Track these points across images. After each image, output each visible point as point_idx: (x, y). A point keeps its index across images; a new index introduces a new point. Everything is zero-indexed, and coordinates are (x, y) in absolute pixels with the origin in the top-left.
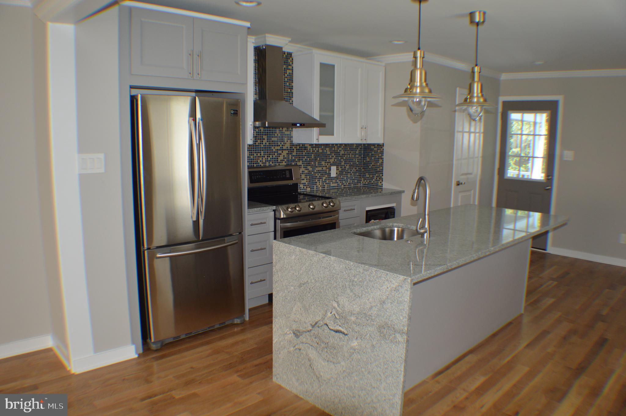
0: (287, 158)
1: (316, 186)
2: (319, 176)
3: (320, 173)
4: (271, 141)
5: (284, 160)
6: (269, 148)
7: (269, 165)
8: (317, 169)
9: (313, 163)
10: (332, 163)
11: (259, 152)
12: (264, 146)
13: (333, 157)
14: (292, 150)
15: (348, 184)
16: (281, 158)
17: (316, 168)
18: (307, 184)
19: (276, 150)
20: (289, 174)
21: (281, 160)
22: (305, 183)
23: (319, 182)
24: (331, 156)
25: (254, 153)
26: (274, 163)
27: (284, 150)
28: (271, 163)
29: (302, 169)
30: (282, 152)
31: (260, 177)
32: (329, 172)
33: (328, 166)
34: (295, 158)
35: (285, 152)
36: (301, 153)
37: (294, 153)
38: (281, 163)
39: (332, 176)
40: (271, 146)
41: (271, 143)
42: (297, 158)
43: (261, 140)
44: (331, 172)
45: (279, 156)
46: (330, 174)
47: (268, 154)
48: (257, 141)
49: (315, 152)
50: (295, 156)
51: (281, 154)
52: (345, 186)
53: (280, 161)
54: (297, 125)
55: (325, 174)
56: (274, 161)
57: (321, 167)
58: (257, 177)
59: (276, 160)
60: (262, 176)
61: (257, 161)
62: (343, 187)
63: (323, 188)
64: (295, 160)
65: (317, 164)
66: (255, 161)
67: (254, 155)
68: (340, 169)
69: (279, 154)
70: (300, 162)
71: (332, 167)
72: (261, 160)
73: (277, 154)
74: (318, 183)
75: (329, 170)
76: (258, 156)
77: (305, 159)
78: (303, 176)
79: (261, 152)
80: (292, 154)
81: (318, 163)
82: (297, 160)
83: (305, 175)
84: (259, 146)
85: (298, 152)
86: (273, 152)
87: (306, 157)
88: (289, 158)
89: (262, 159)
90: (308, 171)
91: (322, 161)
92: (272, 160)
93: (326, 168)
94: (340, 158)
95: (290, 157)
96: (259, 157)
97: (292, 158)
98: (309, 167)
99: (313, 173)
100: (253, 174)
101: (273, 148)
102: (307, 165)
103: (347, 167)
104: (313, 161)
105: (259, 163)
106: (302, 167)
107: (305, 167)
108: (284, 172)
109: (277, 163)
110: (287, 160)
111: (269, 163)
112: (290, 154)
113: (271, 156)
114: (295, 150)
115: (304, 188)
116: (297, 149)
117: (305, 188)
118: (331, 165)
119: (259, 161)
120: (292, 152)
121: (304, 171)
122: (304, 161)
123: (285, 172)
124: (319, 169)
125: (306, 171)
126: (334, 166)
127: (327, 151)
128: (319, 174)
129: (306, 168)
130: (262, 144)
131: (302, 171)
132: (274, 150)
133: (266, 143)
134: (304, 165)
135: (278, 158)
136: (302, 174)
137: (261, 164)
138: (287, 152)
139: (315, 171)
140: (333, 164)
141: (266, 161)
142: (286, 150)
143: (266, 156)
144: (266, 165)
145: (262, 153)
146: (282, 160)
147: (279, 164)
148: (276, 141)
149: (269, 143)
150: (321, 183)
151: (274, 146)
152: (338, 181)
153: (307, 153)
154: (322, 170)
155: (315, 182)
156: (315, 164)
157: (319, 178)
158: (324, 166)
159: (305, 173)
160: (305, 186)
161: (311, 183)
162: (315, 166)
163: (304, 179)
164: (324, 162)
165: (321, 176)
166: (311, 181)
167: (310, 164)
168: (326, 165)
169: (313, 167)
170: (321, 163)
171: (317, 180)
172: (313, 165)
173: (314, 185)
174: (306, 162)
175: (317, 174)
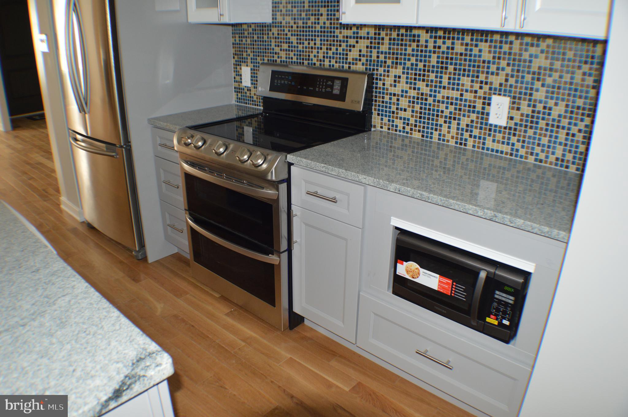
0: (367, 56)
1: (440, 135)
2: (451, 113)
3: (452, 104)
5: (360, 60)
6: (331, 32)
7: (330, 65)
8: (445, 93)
9: (432, 76)
10: (496, 85)
11: (312, 40)
12: (321, 27)
13: (503, 69)
14: (379, 39)
15: (552, 158)
16: (353, 54)
17: (442, 90)
18: (412, 121)
20: (339, 88)
21: (353, 59)
22: (408, 120)
23: (449, 127)
24: (493, 68)
25: (303, 40)
26: (340, 62)
27: (361, 38)
28: (333, 62)
29: (403, 85)
30: (357, 42)
31: (286, 82)
32: (483, 108)
33: (481, 93)
34: (385, 58)
35: (363, 44)
36: (401, 49)
37: (384, 46)
38: (353, 64)
39: (492, 120)
42: (389, 58)
43: (317, 17)
44: (489, 110)
45: (350, 51)
46: (488, 114)
47: (327, 45)
48: (309, 19)
49: (441, 50)
50: (386, 53)
51: (354, 47)
52: (541, 161)
53: (351, 61)
55: (469, 111)
56: (340, 58)
57: (458, 90)
58: (283, 82)
59: (343, 58)
60: (290, 83)
61: (309, 56)
62: (531, 159)
63: (461, 144)
64: (385, 62)
65: (445, 81)
66: (306, 56)
67: (303, 43)
68: (526, 109)
69: (350, 46)
70: (396, 68)
71: (496, 99)
72: (316, 54)
73: (347, 46)
74: (445, 129)
75: (484, 103)
76: (310, 46)
77: (412, 64)
78: (404, 103)
79: (315, 40)
80: (379, 48)
81: (449, 78)
82: (389, 62)
83: (409, 102)
84: (312, 27)
86: (337, 41)
87: (413, 60)
88: (371, 56)
89: (318, 52)
90: (418, 94)
91: (464, 75)
92: (335, 56)
93: (475, 97)
94: (528, 78)
95: (374, 55)
96: (312, 48)
97: (378, 57)
98: (421, 85)
99: (430, 100)
100: (276, 76)
102: (415, 79)
103: (559, 110)
104: (433, 72)
105: (312, 60)
106: (403, 79)
107: (411, 83)
108: (329, 83)
109: (346, 63)
110: (367, 60)
111: (330, 62)
112: (375, 48)
113: (334, 49)
114: (386, 41)
115: (404, 128)
116: (390, 39)
117: (408, 129)
118: (493, 92)
119: (312, 56)
120: (379, 43)
121: (406, 92)
122: (408, 69)
123: (333, 82)
124: (453, 94)
125: (413, 93)
126: (505, 95)
127: (480, 51)
128: (452, 108)
129: (413, 86)
130: (318, 24)
131: (400, 89)
132: (340, 37)
133: (324, 23)
134: (407, 78)
135: (347, 55)
136: (402, 96)
137: (315, 60)
138: (367, 42)
139: (439, 97)
140: (499, 92)
141: (324, 57)
142: (364, 38)
143: (324, 48)
144: (324, 65)
145: (318, 42)
146: (356, 59)
147: (349, 67)
149: (331, 24)
150: (453, 131)
152: (514, 139)
153: (417, 51)
154: (461, 100)
155: (435, 122)
156: (438, 79)
157: (450, 118)
158: (469, 88)
159: (408, 95)
160: (408, 124)
161: (424, 123)
162: (438, 84)
163: (405, 110)
164: (470, 79)
165: (455, 114)
166: (424, 118)
167: (426, 78)
168: (474, 89)
169: (431, 86)
170: (459, 79)
171: (441, 121)
172: (432, 81)
173: (432, 129)
174: (414, 72)
175: (445, 105)
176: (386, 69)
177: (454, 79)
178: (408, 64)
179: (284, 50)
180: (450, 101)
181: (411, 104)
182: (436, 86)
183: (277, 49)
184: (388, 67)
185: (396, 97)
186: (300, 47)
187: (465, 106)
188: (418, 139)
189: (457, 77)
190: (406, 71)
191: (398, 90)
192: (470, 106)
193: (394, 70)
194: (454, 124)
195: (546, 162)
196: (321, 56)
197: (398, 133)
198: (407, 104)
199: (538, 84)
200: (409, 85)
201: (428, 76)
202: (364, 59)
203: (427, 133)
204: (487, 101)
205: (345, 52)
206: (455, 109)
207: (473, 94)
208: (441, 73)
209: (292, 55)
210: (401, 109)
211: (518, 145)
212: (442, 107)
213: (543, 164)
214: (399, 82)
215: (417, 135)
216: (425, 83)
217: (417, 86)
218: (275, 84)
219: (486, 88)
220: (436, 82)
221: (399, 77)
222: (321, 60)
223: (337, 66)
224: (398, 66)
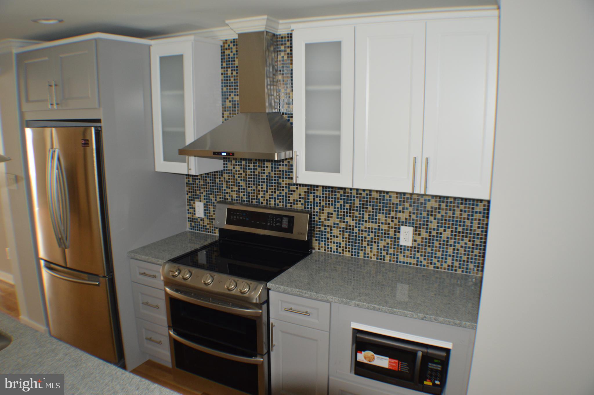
0: (305, 199)
1: (365, 254)
2: (372, 238)
3: (372, 232)
4: (278, 171)
5: (300, 201)
6: (275, 180)
7: (275, 204)
8: (367, 225)
9: (357, 214)
10: (403, 219)
11: (259, 185)
12: (267, 176)
13: (407, 209)
15: (445, 265)
16: (294, 197)
17: (364, 223)
18: (343, 244)
19: (286, 184)
20: (287, 223)
21: (294, 200)
22: (340, 243)
23: (371, 248)
24: (400, 208)
25: (251, 184)
26: (283, 202)
28: (278, 202)
29: (334, 219)
30: (297, 188)
31: (241, 218)
32: (395, 235)
33: (392, 225)
34: (320, 200)
36: (332, 195)
38: (294, 204)
39: (402, 242)
40: (278, 177)
41: (278, 174)
42: (323, 200)
43: (263, 168)
44: (399, 235)
45: (292, 194)
46: (399, 239)
47: (272, 189)
48: (256, 169)
50: (320, 197)
51: (294, 191)
52: (438, 268)
54: (221, 155)
55: (385, 237)
56: (283, 199)
57: (376, 223)
58: (238, 217)
59: (286, 200)
60: (244, 218)
61: (257, 196)
62: (431, 267)
63: (381, 259)
64: (320, 203)
65: (366, 217)
66: (254, 196)
67: (252, 187)
68: (424, 234)
69: (292, 191)
70: (329, 207)
71: (403, 228)
72: (263, 196)
73: (289, 191)
74: (368, 249)
75: (395, 232)
77: (341, 205)
78: (336, 232)
79: (262, 185)
80: (314, 193)
81: (369, 215)
82: (323, 203)
83: (340, 231)
84: (259, 176)
85: (326, 191)
86: (280, 187)
87: (342, 202)
88: (308, 199)
89: (264, 194)
90: (347, 225)
91: (379, 213)
92: (279, 197)
93: (389, 227)
94: (425, 214)
95: (311, 198)
96: (259, 191)
97: (314, 199)
98: (348, 219)
99: (356, 230)
100: (232, 213)
101: (280, 180)
102: (344, 215)
103: (447, 234)
104: (357, 210)
105: (259, 199)
106: (335, 215)
107: (341, 218)
108: (279, 219)
109: (289, 203)
110: (305, 202)
111: (275, 201)
112: (311, 193)
113: (278, 192)
115: (337, 249)
117: (340, 250)
118: (401, 224)
121: (338, 224)
122: (338, 208)
123: (282, 219)
124: (372, 225)
125: (342, 225)
126: (409, 226)
128: (372, 235)
129: (342, 220)
130: (264, 173)
131: (333, 222)
132: (283, 184)
133: (269, 173)
134: (338, 215)
135: (289, 197)
136: (334, 227)
137: (262, 200)
139: (363, 227)
140: (406, 224)
141: (270, 198)
143: (270, 192)
144: (270, 204)
145: (264, 187)
146: (297, 201)
147: (291, 206)
148: (286, 171)
149: (275, 174)
150: (375, 250)
151: (283, 178)
152: (418, 255)
153: (344, 196)
154: (379, 229)
155: (360, 245)
156: (361, 216)
157: (372, 242)
158: (384, 222)
159: (339, 226)
160: (340, 247)
161: (352, 245)
162: (361, 219)
163: (337, 237)
164: (384, 215)
165: (375, 239)
166: (352, 242)
167: (352, 215)
168: (388, 222)
169: (356, 220)
170: (376, 216)
171: (365, 244)
172: (356, 217)
173: (358, 250)
174: (342, 210)
175: (367, 233)
176: (321, 208)
177: (373, 215)
178: (338, 205)
179: (234, 191)
180: (370, 230)
181: (342, 233)
182: (359, 220)
183: (228, 190)
184: (323, 206)
185: (330, 228)
186: (249, 190)
187: (382, 233)
188: (349, 257)
189: (374, 214)
190: (336, 210)
191: (331, 223)
192: (385, 234)
193: (327, 209)
194: (375, 246)
195: (441, 268)
196: (267, 197)
197: (332, 253)
198: (339, 232)
199: (431, 218)
200: (339, 220)
201: (354, 213)
202: (303, 201)
203: (355, 252)
204: (397, 230)
205: (287, 195)
206: (375, 236)
207: (387, 226)
208: (363, 211)
209: (242, 195)
210: (334, 236)
211: (421, 259)
212: (365, 234)
213: (440, 270)
214: (332, 217)
215: (347, 254)
216: (351, 218)
217: (345, 220)
218: (231, 219)
219: (396, 221)
220: (360, 217)
221: (332, 214)
222: (267, 200)
223: (281, 205)
224: (330, 206)
